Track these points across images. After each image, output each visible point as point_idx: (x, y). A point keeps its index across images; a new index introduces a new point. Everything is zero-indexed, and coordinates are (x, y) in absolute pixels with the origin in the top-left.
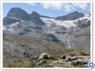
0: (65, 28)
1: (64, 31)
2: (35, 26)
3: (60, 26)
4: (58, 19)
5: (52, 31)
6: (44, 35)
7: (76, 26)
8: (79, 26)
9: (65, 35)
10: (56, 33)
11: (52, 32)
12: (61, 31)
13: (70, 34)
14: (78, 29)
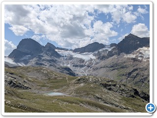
0: (84, 61)
1: (82, 64)
2: (49, 58)
3: (78, 58)
4: (76, 51)
5: (69, 64)
6: (59, 68)
7: (95, 58)
8: (99, 58)
9: (83, 68)
10: (74, 66)
11: (69, 66)
12: (79, 64)
13: (88, 66)
14: (98, 61)
